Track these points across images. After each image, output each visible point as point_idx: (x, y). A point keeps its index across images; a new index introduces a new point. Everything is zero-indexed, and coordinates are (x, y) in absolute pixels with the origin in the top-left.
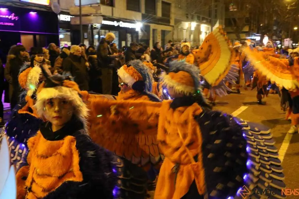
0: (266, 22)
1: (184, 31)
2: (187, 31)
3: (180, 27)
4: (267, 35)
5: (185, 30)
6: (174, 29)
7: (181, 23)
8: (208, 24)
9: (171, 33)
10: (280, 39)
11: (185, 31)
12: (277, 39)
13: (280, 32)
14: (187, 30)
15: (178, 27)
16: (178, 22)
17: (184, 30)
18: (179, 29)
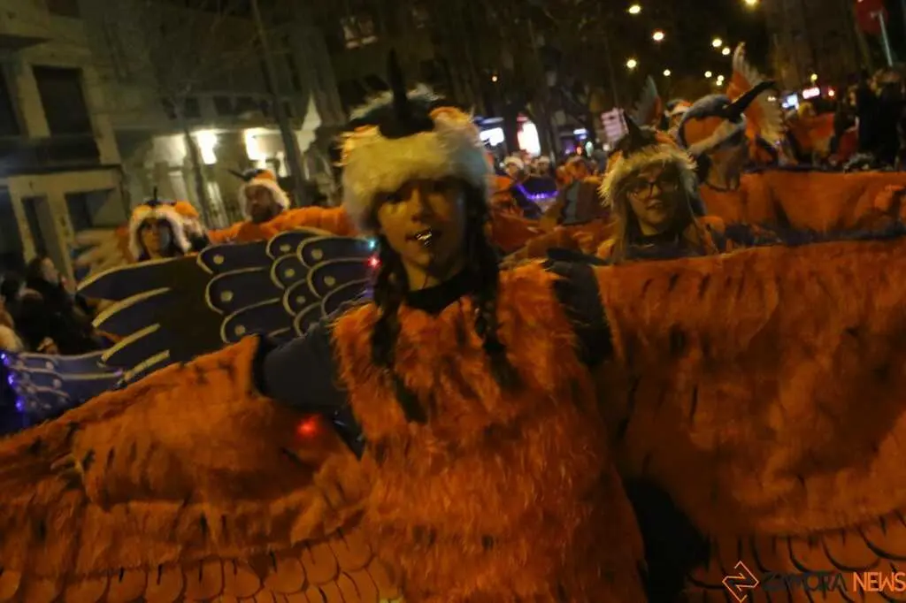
0: (509, 63)
1: (175, 177)
2: (185, 177)
3: (149, 165)
4: (527, 114)
5: (176, 168)
6: (124, 179)
7: (151, 146)
8: (269, 122)
9: (117, 196)
10: (583, 118)
11: (179, 173)
12: (572, 120)
13: (577, 89)
14: (184, 169)
15: (140, 165)
16: (135, 142)
17: (172, 174)
18: (148, 171)
